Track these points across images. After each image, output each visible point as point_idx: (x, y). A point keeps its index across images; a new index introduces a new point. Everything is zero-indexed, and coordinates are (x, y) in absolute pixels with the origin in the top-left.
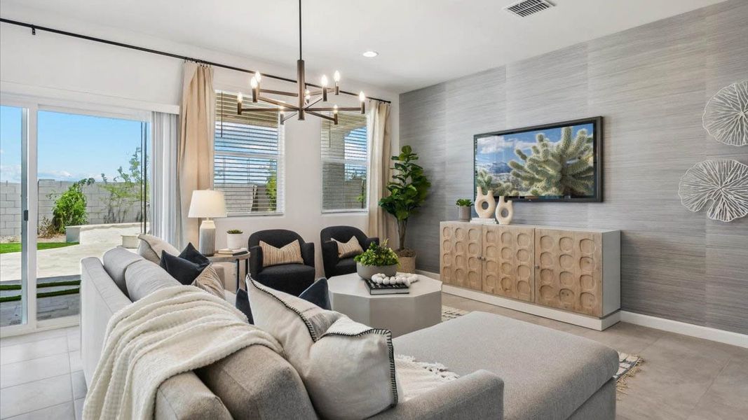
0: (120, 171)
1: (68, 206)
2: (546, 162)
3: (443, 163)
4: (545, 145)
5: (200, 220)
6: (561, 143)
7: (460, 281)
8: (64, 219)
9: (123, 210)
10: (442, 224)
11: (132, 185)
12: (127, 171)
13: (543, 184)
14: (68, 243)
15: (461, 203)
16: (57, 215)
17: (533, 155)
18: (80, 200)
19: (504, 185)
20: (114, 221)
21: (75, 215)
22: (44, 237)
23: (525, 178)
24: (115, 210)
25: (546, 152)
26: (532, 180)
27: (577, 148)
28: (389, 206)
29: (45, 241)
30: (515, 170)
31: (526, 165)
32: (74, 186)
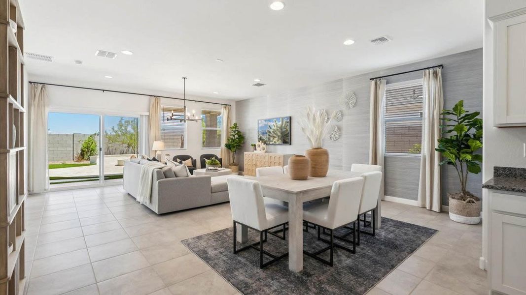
0: (113, 129)
1: (88, 147)
2: (277, 130)
3: (249, 130)
4: (276, 124)
5: (156, 151)
6: (281, 123)
7: (250, 173)
8: (86, 153)
9: (114, 148)
10: (245, 153)
11: (119, 136)
12: (116, 129)
13: (277, 139)
14: (91, 164)
15: (252, 145)
16: (83, 151)
17: (273, 128)
18: (94, 143)
19: (266, 139)
20: (110, 154)
21: (91, 151)
22: (76, 162)
23: (272, 137)
24: (110, 149)
25: (277, 126)
26: (274, 137)
27: (285, 125)
28: (228, 146)
29: (77, 163)
30: (268, 133)
31: (272, 131)
32: (91, 136)
